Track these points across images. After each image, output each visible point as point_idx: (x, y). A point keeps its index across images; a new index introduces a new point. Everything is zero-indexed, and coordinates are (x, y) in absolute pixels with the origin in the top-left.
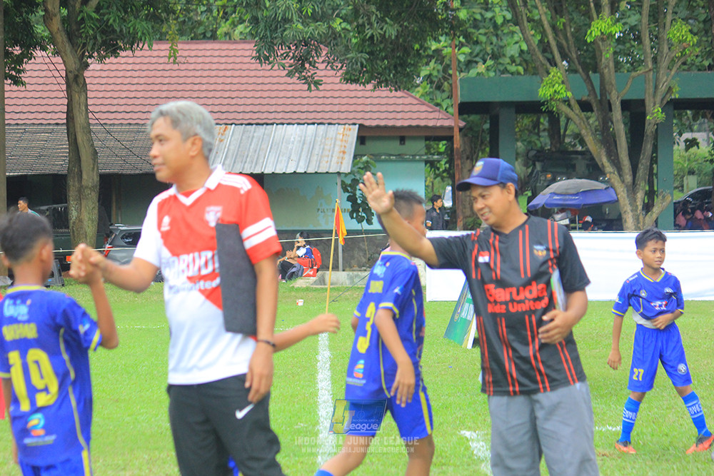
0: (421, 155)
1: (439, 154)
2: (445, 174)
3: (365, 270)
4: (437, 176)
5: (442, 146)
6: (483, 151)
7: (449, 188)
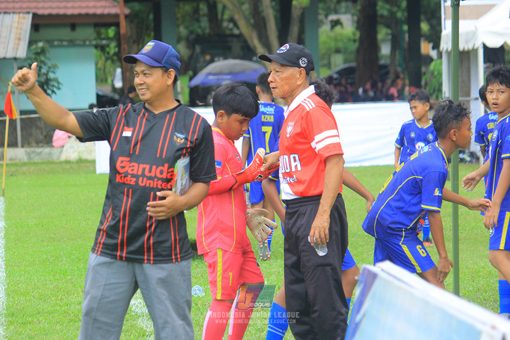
0: (90, 41)
1: (108, 38)
2: (115, 58)
3: (42, 147)
4: (107, 59)
5: (111, 32)
6: (149, 35)
7: (119, 71)
